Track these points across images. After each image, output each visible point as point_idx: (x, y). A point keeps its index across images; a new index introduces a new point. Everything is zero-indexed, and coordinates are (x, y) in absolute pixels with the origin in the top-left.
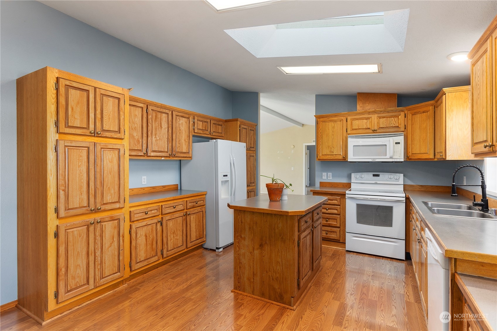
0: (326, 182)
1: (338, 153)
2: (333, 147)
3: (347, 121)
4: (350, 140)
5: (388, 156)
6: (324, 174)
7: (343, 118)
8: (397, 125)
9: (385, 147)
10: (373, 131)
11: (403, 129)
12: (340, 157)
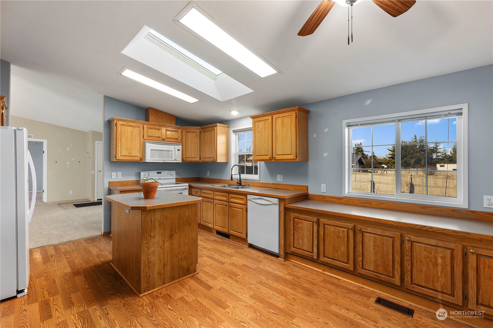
0: (116, 182)
1: (136, 154)
3: (143, 129)
4: (147, 145)
5: (173, 159)
6: (114, 174)
7: (140, 125)
9: (171, 152)
12: (138, 159)
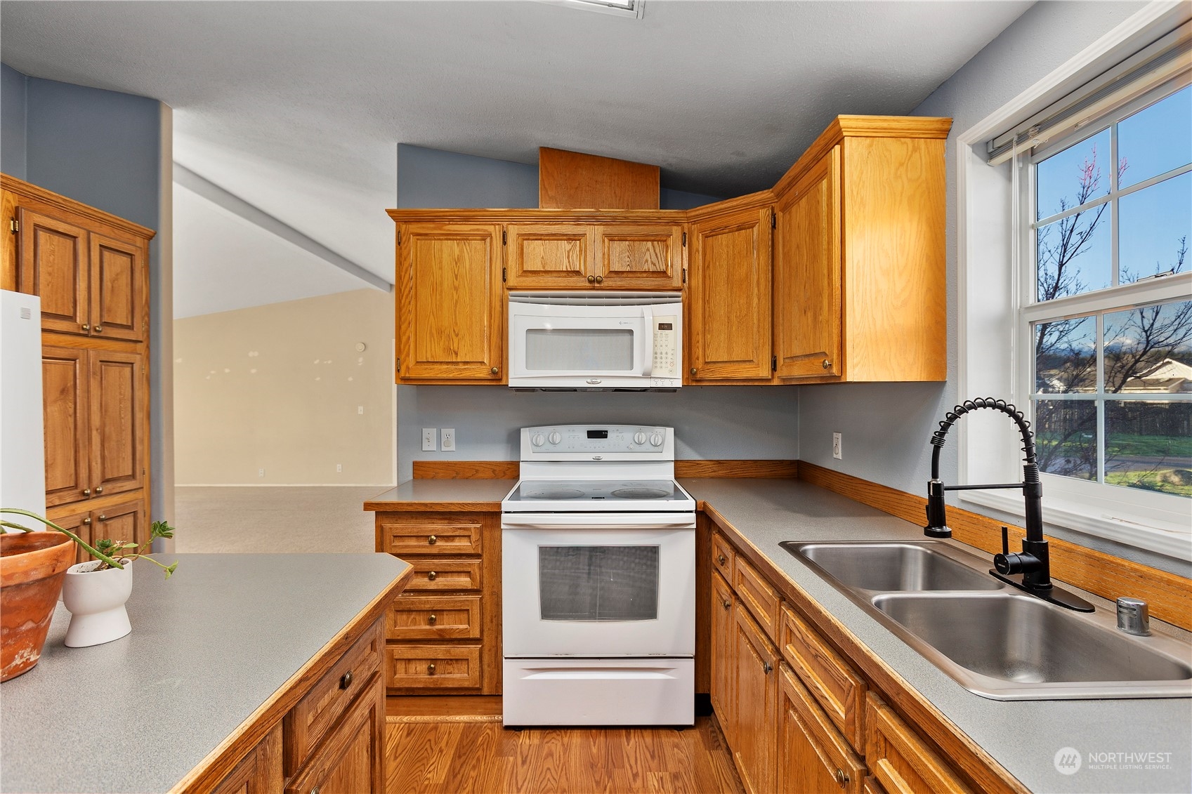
0: (435, 463)
1: (474, 356)
2: (457, 335)
3: (505, 243)
4: (515, 308)
5: (637, 371)
6: (430, 433)
7: (490, 228)
8: (663, 268)
9: (627, 337)
10: (590, 282)
11: (677, 282)
12: (483, 373)
